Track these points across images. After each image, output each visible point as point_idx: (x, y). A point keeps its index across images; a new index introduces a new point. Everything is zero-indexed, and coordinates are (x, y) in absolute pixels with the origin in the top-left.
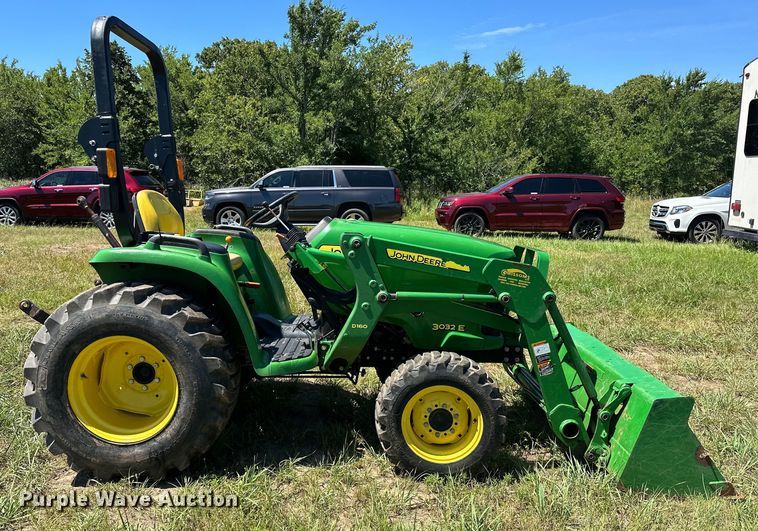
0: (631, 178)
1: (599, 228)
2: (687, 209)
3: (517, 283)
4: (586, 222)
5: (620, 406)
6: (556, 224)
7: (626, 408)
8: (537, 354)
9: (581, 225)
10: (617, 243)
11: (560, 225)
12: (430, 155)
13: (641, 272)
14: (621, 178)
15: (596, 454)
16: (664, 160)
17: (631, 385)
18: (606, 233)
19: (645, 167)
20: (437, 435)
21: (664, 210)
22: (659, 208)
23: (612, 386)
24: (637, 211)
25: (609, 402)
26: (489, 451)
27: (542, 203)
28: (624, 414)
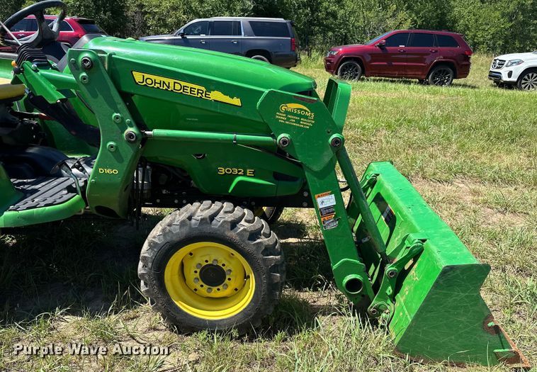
0: (482, 39)
1: (449, 77)
2: (519, 62)
3: (298, 122)
4: (440, 71)
5: (411, 262)
6: (417, 73)
7: (416, 266)
8: (320, 206)
9: (436, 74)
10: (460, 89)
11: (420, 73)
12: (328, 14)
13: (473, 112)
14: (474, 39)
15: (379, 310)
16: (509, 25)
17: (424, 241)
18: (455, 81)
19: (493, 30)
20: (209, 290)
21: (502, 63)
22: (498, 61)
23: (404, 240)
24: (482, 65)
25: (398, 258)
26: (262, 308)
27: (407, 54)
28: (412, 272)
